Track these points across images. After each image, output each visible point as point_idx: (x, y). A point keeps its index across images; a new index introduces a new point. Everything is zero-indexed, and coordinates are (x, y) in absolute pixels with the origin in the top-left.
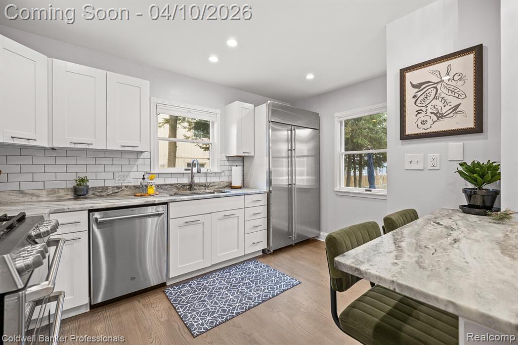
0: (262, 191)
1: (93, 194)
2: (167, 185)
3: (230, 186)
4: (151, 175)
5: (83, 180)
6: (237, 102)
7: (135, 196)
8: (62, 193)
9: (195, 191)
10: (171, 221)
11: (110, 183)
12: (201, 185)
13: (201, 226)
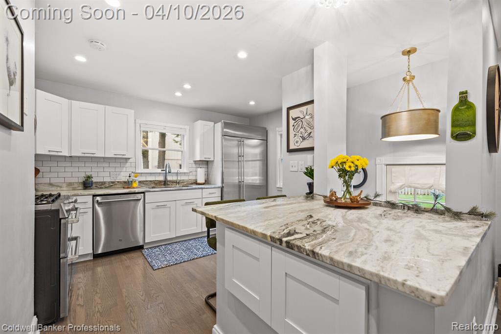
0: (217, 186)
1: (96, 186)
2: (147, 181)
3: (196, 183)
4: (136, 174)
5: (89, 177)
6: (200, 121)
7: (124, 188)
8: (76, 186)
9: (169, 186)
10: (146, 205)
11: (107, 180)
12: (173, 182)
13: (168, 209)
